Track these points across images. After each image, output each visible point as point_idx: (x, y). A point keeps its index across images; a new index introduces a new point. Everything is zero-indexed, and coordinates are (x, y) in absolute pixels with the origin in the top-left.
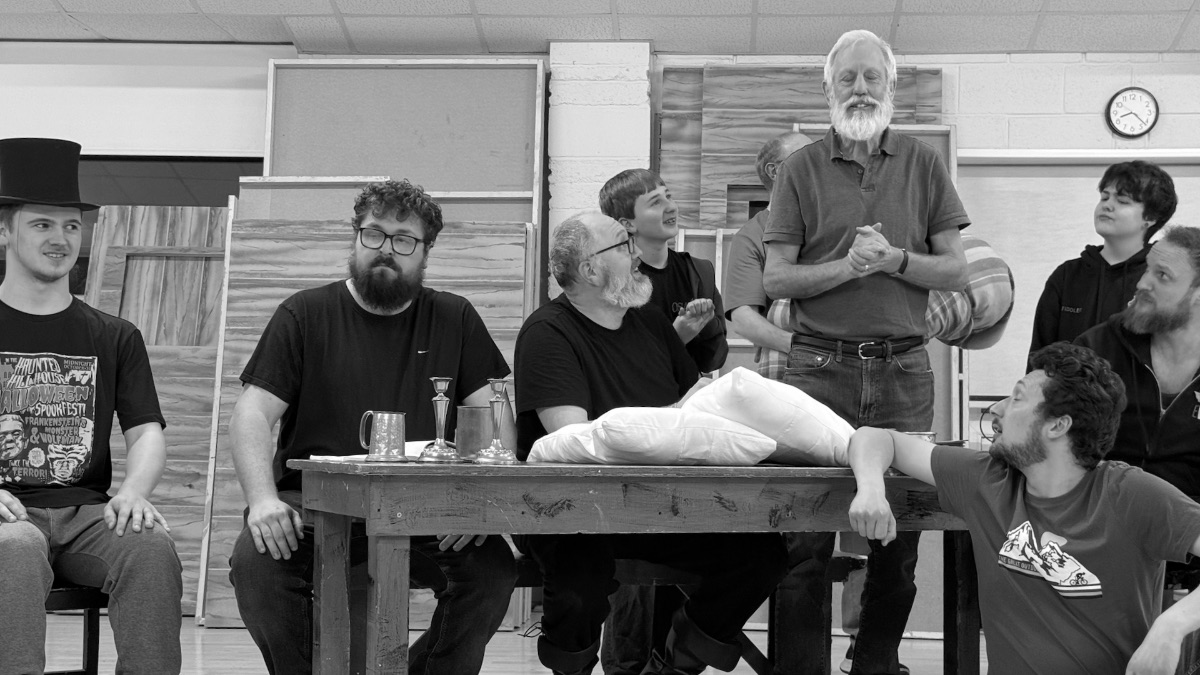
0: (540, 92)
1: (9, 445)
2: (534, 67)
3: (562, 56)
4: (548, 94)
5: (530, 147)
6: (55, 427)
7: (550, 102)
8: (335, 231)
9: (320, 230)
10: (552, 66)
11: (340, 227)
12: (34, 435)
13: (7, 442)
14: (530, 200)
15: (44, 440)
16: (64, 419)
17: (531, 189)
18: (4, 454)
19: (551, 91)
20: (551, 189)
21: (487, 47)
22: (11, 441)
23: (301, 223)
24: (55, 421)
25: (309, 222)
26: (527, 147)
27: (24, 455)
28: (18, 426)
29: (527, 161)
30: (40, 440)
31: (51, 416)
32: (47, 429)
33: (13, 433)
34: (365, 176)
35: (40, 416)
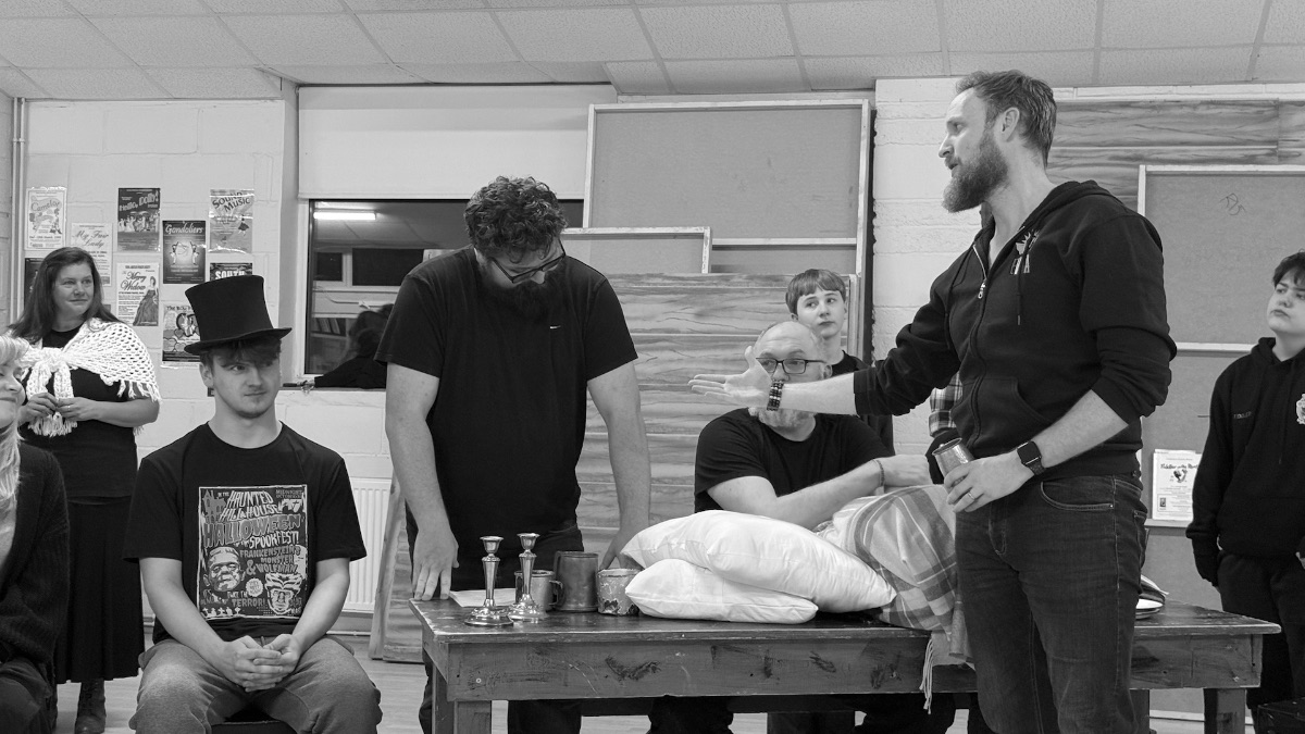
0: (865, 133)
1: (225, 577)
2: (859, 107)
3: (888, 95)
4: (873, 133)
5: (854, 190)
6: (271, 557)
7: (875, 142)
8: (654, 284)
9: (639, 284)
10: (877, 104)
11: (659, 280)
12: (250, 567)
14: (854, 247)
15: (261, 570)
16: (279, 548)
17: (856, 236)
18: (221, 585)
19: (877, 130)
20: (876, 232)
21: (811, 85)
22: (227, 573)
23: (621, 277)
24: (271, 551)
25: (629, 276)
26: (851, 191)
27: (241, 587)
28: (232, 557)
29: (851, 205)
30: (256, 571)
31: (266, 547)
32: (262, 561)
33: (228, 564)
34: (685, 226)
35: (254, 548)
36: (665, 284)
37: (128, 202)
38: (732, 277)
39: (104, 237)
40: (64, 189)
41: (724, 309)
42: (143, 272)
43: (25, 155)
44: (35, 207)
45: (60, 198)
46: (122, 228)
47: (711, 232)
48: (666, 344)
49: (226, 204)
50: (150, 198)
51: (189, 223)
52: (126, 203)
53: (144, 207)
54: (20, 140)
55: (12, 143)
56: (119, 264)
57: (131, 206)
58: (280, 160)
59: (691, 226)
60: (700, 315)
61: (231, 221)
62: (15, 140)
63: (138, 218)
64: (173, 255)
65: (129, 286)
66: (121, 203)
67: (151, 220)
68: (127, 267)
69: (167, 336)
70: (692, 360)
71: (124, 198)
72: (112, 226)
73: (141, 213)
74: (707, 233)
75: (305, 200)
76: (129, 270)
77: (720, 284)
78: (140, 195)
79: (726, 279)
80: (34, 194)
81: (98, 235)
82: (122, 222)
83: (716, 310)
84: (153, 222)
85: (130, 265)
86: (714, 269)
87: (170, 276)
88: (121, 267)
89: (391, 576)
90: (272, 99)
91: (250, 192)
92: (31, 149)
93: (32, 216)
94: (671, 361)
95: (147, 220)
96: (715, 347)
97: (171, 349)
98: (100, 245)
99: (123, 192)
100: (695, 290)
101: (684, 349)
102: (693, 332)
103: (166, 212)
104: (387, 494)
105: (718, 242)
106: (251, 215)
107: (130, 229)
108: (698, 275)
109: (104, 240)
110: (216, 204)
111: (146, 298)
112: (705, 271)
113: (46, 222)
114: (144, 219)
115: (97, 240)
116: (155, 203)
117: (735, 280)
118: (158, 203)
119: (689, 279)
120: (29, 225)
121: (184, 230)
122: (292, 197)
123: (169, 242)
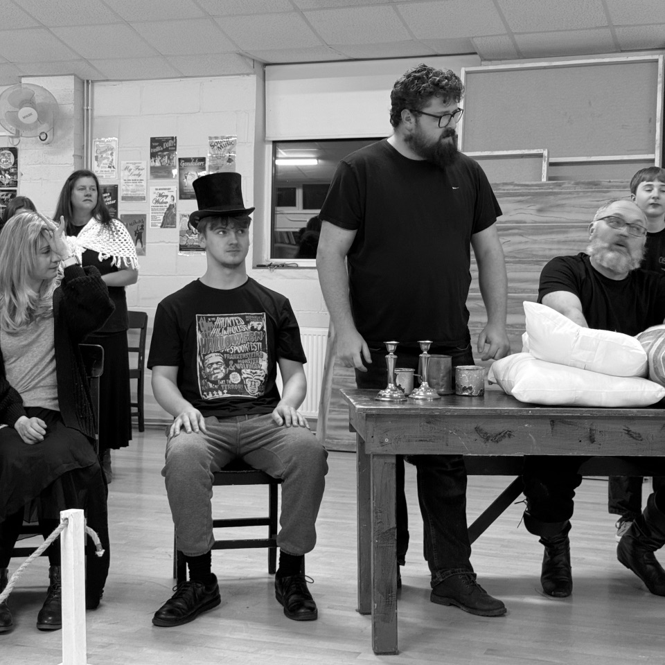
1: (216, 371)
2: (656, 61)
6: (244, 359)
8: (508, 190)
11: (511, 187)
12: (231, 365)
13: (214, 369)
15: (239, 367)
16: (249, 353)
17: (654, 154)
18: (213, 376)
21: (620, 48)
22: (217, 369)
24: (244, 355)
26: (650, 121)
27: (226, 377)
28: (219, 359)
29: (650, 131)
30: (235, 367)
31: (241, 352)
32: (239, 361)
33: (217, 363)
34: (529, 149)
35: (233, 354)
36: (515, 190)
37: (157, 146)
38: (563, 183)
39: (142, 170)
40: (116, 139)
41: (558, 206)
42: (166, 193)
43: (92, 118)
44: (98, 152)
45: (114, 145)
46: (153, 164)
47: (548, 153)
48: (516, 231)
49: (219, 145)
50: (170, 143)
51: (195, 159)
52: (155, 147)
53: (167, 150)
54: (89, 108)
55: (83, 110)
56: (151, 188)
57: (158, 149)
58: (253, 116)
59: (534, 149)
60: (540, 211)
61: (222, 157)
62: (85, 108)
63: (163, 157)
64: (185, 180)
65: (157, 202)
66: (152, 147)
67: (171, 158)
68: (157, 189)
69: (182, 234)
70: (535, 242)
71: (153, 144)
72: (146, 163)
73: (165, 153)
74: (545, 153)
75: (269, 141)
76: (157, 191)
77: (554, 188)
78: (164, 142)
79: (560, 185)
80: (98, 143)
81: (138, 168)
82: (153, 160)
83: (551, 207)
84: (173, 159)
85: (158, 188)
86: (550, 178)
87: (183, 195)
88: (152, 189)
89: (329, 392)
90: (248, 74)
91: (235, 137)
92: (95, 113)
93: (96, 157)
94: (520, 243)
95: (169, 158)
96: (551, 233)
97: (184, 243)
98: (139, 175)
99: (153, 140)
100: (537, 193)
101: (530, 235)
102: (536, 222)
103: (180, 153)
104: (325, 338)
105: (553, 160)
106: (235, 153)
107: (158, 164)
108: (539, 183)
109: (141, 172)
110: (212, 146)
111: (168, 209)
112: (544, 180)
113: (105, 161)
114: (167, 157)
115: (137, 172)
116: (174, 146)
117: (566, 185)
118: (176, 147)
119: (532, 185)
120: (95, 163)
121: (192, 164)
122: (261, 139)
123: (183, 172)
